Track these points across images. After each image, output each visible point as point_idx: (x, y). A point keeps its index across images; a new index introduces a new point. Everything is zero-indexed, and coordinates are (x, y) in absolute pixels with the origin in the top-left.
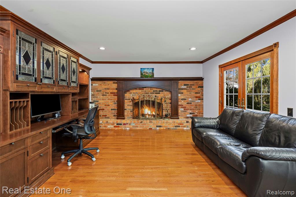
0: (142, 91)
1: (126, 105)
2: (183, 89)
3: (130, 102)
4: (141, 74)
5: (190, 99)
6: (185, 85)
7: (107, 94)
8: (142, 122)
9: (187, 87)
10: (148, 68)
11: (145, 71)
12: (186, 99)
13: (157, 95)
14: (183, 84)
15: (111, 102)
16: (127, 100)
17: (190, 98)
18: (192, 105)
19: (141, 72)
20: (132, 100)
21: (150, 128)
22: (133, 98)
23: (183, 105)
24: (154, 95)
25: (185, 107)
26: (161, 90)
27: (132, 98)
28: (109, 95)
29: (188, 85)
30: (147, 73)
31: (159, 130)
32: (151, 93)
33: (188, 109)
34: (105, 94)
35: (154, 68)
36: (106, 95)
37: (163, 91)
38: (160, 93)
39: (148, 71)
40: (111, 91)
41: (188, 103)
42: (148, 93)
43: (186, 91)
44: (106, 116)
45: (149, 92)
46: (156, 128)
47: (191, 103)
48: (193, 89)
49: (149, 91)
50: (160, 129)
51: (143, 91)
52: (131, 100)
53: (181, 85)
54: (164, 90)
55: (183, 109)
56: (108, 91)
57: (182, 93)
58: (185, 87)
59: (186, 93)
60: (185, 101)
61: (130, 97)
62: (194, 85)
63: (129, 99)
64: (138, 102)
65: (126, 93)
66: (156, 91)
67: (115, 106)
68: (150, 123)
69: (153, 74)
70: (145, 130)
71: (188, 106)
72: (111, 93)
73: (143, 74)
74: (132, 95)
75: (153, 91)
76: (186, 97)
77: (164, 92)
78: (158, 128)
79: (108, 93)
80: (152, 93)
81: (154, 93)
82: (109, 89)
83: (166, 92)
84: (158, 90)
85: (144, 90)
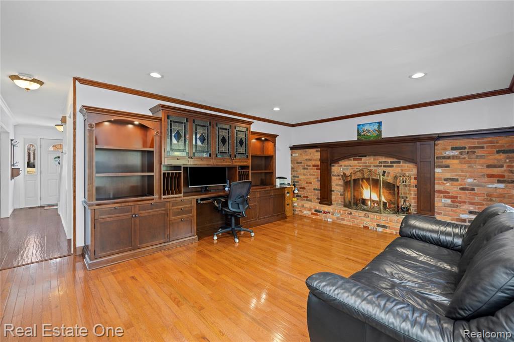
0: (358, 163)
1: (333, 184)
2: (449, 158)
3: (340, 179)
4: (359, 134)
5: (470, 180)
6: (453, 149)
7: (309, 168)
8: (351, 213)
9: (461, 153)
10: (371, 123)
11: (366, 128)
12: (457, 180)
13: (387, 170)
14: (450, 147)
15: (314, 179)
16: (335, 177)
17: (470, 177)
18: (475, 194)
19: (358, 130)
20: (342, 176)
21: (364, 225)
22: (344, 174)
23: (448, 193)
24: (380, 170)
25: (456, 197)
26: (395, 160)
27: (342, 174)
28: (312, 169)
29: (465, 148)
30: (369, 131)
31: (383, 232)
32: (375, 166)
33: (465, 202)
34: (306, 167)
35: (381, 122)
36: (307, 169)
37: (399, 162)
38: (392, 166)
39: (370, 128)
40: (314, 163)
41: (462, 189)
42: (370, 166)
43: (456, 161)
44: (307, 197)
45: (372, 165)
46: (376, 229)
47: (473, 190)
48: (481, 157)
49: (371, 163)
50: (385, 231)
51: (361, 163)
52: (340, 177)
53: (445, 149)
54: (401, 161)
55: (449, 201)
56: (309, 163)
57: (447, 166)
58: (456, 153)
59: (459, 166)
60: (455, 183)
61: (340, 172)
62: (483, 147)
63: (339, 176)
64: (350, 181)
65: (334, 166)
66: (385, 162)
67: (317, 185)
68: (364, 217)
69: (380, 132)
70: (356, 227)
71: (463, 196)
72: (314, 166)
73: (362, 134)
74: (343, 169)
75: (380, 162)
76: (457, 175)
77: (401, 164)
78: (380, 229)
79: (310, 166)
80: (377, 166)
81: (381, 166)
82: (310, 160)
83: (406, 165)
84: (389, 160)
85: (362, 161)
